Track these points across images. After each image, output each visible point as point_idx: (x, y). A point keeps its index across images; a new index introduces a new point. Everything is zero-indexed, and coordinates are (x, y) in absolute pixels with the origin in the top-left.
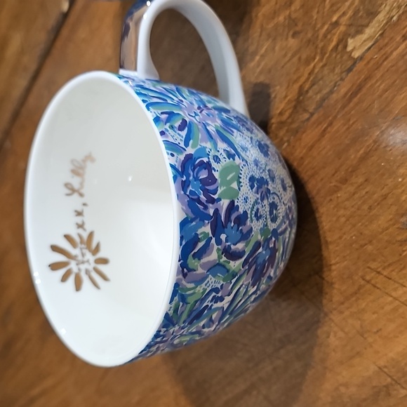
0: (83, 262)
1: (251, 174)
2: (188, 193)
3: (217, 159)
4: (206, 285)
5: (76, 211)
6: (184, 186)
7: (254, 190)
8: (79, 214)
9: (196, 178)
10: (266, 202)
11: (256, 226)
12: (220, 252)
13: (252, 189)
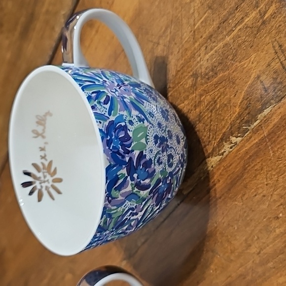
0: (44, 182)
1: (155, 134)
2: (111, 148)
3: (131, 122)
4: (124, 206)
5: (40, 148)
6: (108, 143)
7: (157, 145)
8: (42, 149)
9: (117, 137)
10: (165, 153)
11: (158, 168)
12: (134, 186)
13: (156, 144)
